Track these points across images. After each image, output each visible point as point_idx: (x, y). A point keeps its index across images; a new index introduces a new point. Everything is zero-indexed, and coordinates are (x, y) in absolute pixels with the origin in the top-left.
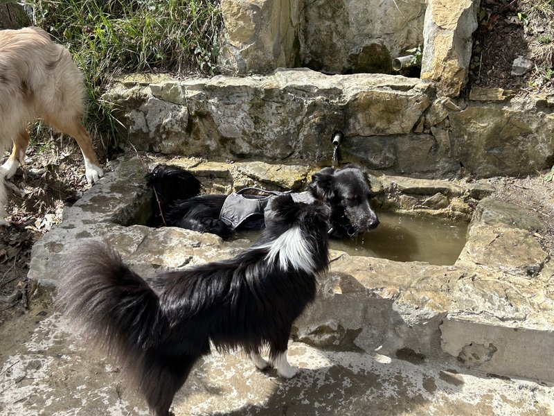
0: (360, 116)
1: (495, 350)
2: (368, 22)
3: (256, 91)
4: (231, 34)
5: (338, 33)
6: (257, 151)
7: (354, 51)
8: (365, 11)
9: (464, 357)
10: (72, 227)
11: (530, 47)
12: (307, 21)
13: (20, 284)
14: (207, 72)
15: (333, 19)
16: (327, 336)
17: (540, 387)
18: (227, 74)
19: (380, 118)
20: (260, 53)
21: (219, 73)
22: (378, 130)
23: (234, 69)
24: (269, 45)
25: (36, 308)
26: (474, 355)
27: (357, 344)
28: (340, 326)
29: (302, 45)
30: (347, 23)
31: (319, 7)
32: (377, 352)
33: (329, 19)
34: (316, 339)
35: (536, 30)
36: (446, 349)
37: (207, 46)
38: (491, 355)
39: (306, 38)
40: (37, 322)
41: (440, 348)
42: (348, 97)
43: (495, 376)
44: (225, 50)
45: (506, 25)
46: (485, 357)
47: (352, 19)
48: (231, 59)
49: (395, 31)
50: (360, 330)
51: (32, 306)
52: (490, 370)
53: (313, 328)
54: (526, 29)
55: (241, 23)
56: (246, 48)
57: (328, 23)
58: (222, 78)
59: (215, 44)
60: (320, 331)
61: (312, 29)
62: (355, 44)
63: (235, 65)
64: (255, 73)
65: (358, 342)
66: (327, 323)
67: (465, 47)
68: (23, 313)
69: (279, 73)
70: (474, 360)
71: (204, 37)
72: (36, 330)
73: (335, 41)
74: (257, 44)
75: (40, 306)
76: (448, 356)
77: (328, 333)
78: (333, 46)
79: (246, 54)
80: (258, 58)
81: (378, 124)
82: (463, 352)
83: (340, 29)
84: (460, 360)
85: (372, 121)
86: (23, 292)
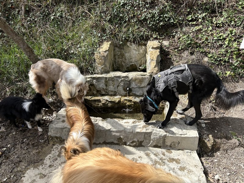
0: (133, 83)
1: (179, 143)
2: (131, 59)
3: (106, 78)
4: (98, 63)
5: (123, 62)
6: (107, 93)
7: (128, 66)
8: (130, 56)
9: (171, 146)
10: (59, 119)
11: (174, 63)
12: (115, 59)
13: (45, 136)
14: (92, 74)
15: (122, 58)
16: (135, 143)
17: (192, 151)
18: (97, 74)
19: (139, 83)
20: (106, 68)
21: (95, 74)
22: (138, 86)
23: (99, 72)
24: (108, 65)
25: (51, 143)
26: (174, 145)
27: (143, 145)
28: (138, 140)
29: (114, 65)
30: (126, 59)
31: (118, 56)
32: (148, 146)
33: (121, 58)
34: (132, 145)
35: (175, 59)
36: (166, 144)
37: (92, 67)
38: (178, 144)
39: (115, 63)
40: (52, 147)
41: (165, 144)
42: (130, 78)
43: (180, 150)
44: (96, 68)
45: (167, 58)
46: (177, 145)
47: (127, 58)
48: (98, 70)
49: (138, 61)
50: (143, 141)
51: (50, 143)
52: (178, 148)
53: (131, 142)
54: (172, 59)
55: (100, 60)
56: (102, 67)
57: (121, 59)
58: (97, 75)
59: (94, 66)
60: (133, 142)
61: (117, 61)
62: (128, 64)
63: (100, 71)
64: (105, 73)
65: (143, 144)
66: (134, 140)
67: (159, 64)
68: (48, 145)
69: (111, 73)
70: (174, 146)
71: (91, 65)
72: (52, 150)
73: (123, 64)
74: (105, 66)
75: (52, 142)
76: (167, 146)
77: (135, 142)
78: (122, 65)
79: (102, 68)
80: (105, 69)
81: (138, 85)
82: (171, 144)
83: (124, 61)
84: (170, 146)
85: (137, 84)
86: (47, 139)
